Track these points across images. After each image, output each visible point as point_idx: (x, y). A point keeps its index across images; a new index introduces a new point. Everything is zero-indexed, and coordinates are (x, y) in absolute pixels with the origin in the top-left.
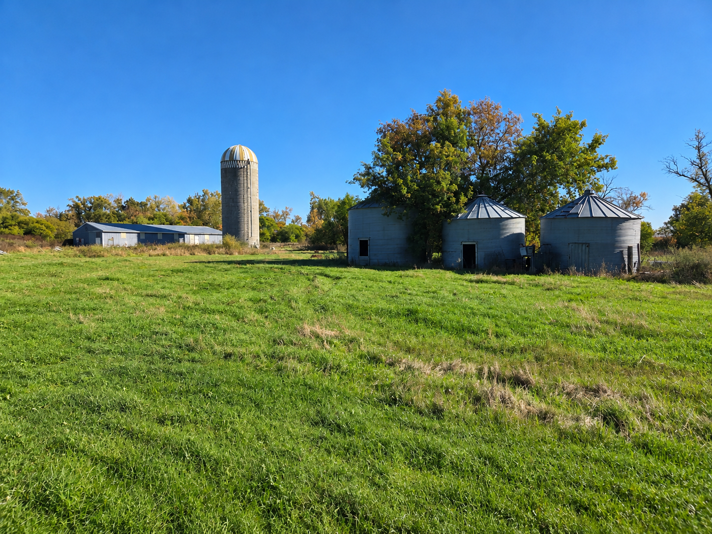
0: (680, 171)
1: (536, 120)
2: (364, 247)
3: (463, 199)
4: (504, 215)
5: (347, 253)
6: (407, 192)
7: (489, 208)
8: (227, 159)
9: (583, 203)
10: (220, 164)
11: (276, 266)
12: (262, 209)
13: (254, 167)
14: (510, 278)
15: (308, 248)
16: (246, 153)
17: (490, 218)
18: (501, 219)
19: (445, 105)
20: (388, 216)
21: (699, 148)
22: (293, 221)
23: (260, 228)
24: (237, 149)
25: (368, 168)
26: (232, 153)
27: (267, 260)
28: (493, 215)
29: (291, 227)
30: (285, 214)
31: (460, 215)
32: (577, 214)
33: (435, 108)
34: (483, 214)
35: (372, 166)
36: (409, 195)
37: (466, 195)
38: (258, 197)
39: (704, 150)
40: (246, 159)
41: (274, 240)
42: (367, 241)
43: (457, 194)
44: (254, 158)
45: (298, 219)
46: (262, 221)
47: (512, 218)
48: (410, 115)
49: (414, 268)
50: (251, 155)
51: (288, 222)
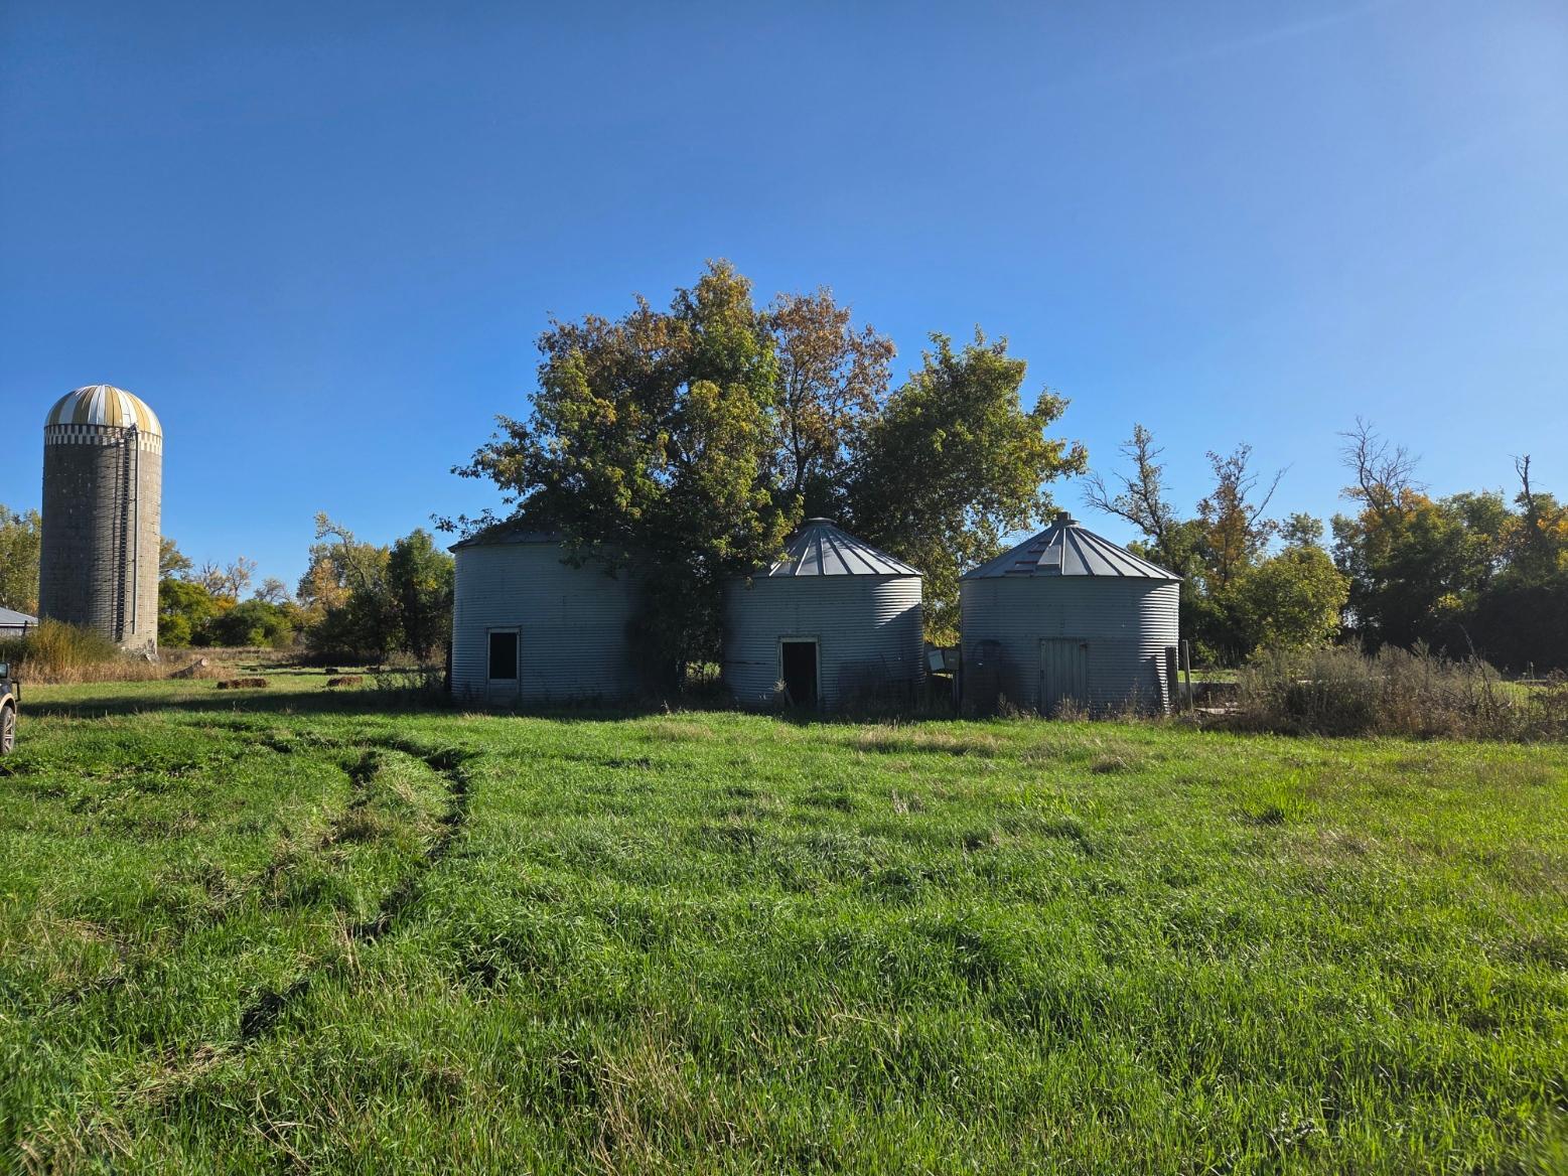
0: (1111, 502)
1: (933, 349)
2: (503, 652)
3: (783, 525)
4: (883, 569)
5: (448, 668)
6: (633, 504)
7: (845, 553)
8: (66, 417)
9: (1059, 541)
10: (42, 433)
11: (211, 715)
12: (170, 560)
13: (151, 444)
14: (917, 733)
15: (305, 662)
16: (129, 409)
17: (851, 574)
18: (879, 579)
19: (717, 296)
20: (577, 566)
21: (1141, 459)
22: (260, 594)
23: (162, 610)
24: (100, 394)
25: (519, 434)
26: (83, 405)
27: (178, 699)
28: (858, 568)
29: (252, 606)
30: (239, 578)
31: (775, 567)
32: (1057, 568)
33: (693, 300)
34: (833, 567)
35: (530, 428)
36: (637, 512)
37: (787, 516)
38: (157, 528)
39: (1151, 463)
40: (126, 424)
41: (200, 640)
42: (513, 636)
43: (766, 513)
44: (151, 423)
45: (272, 588)
46: (166, 590)
47: (900, 576)
48: (632, 310)
49: (662, 712)
50: (140, 413)
51: (244, 596)
